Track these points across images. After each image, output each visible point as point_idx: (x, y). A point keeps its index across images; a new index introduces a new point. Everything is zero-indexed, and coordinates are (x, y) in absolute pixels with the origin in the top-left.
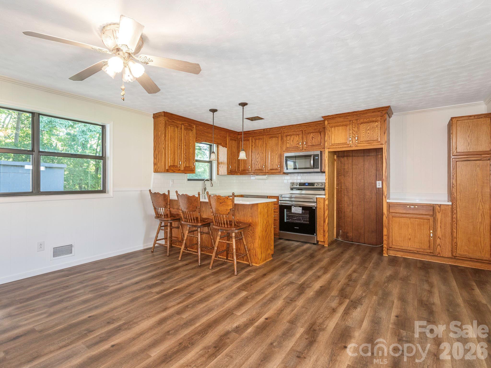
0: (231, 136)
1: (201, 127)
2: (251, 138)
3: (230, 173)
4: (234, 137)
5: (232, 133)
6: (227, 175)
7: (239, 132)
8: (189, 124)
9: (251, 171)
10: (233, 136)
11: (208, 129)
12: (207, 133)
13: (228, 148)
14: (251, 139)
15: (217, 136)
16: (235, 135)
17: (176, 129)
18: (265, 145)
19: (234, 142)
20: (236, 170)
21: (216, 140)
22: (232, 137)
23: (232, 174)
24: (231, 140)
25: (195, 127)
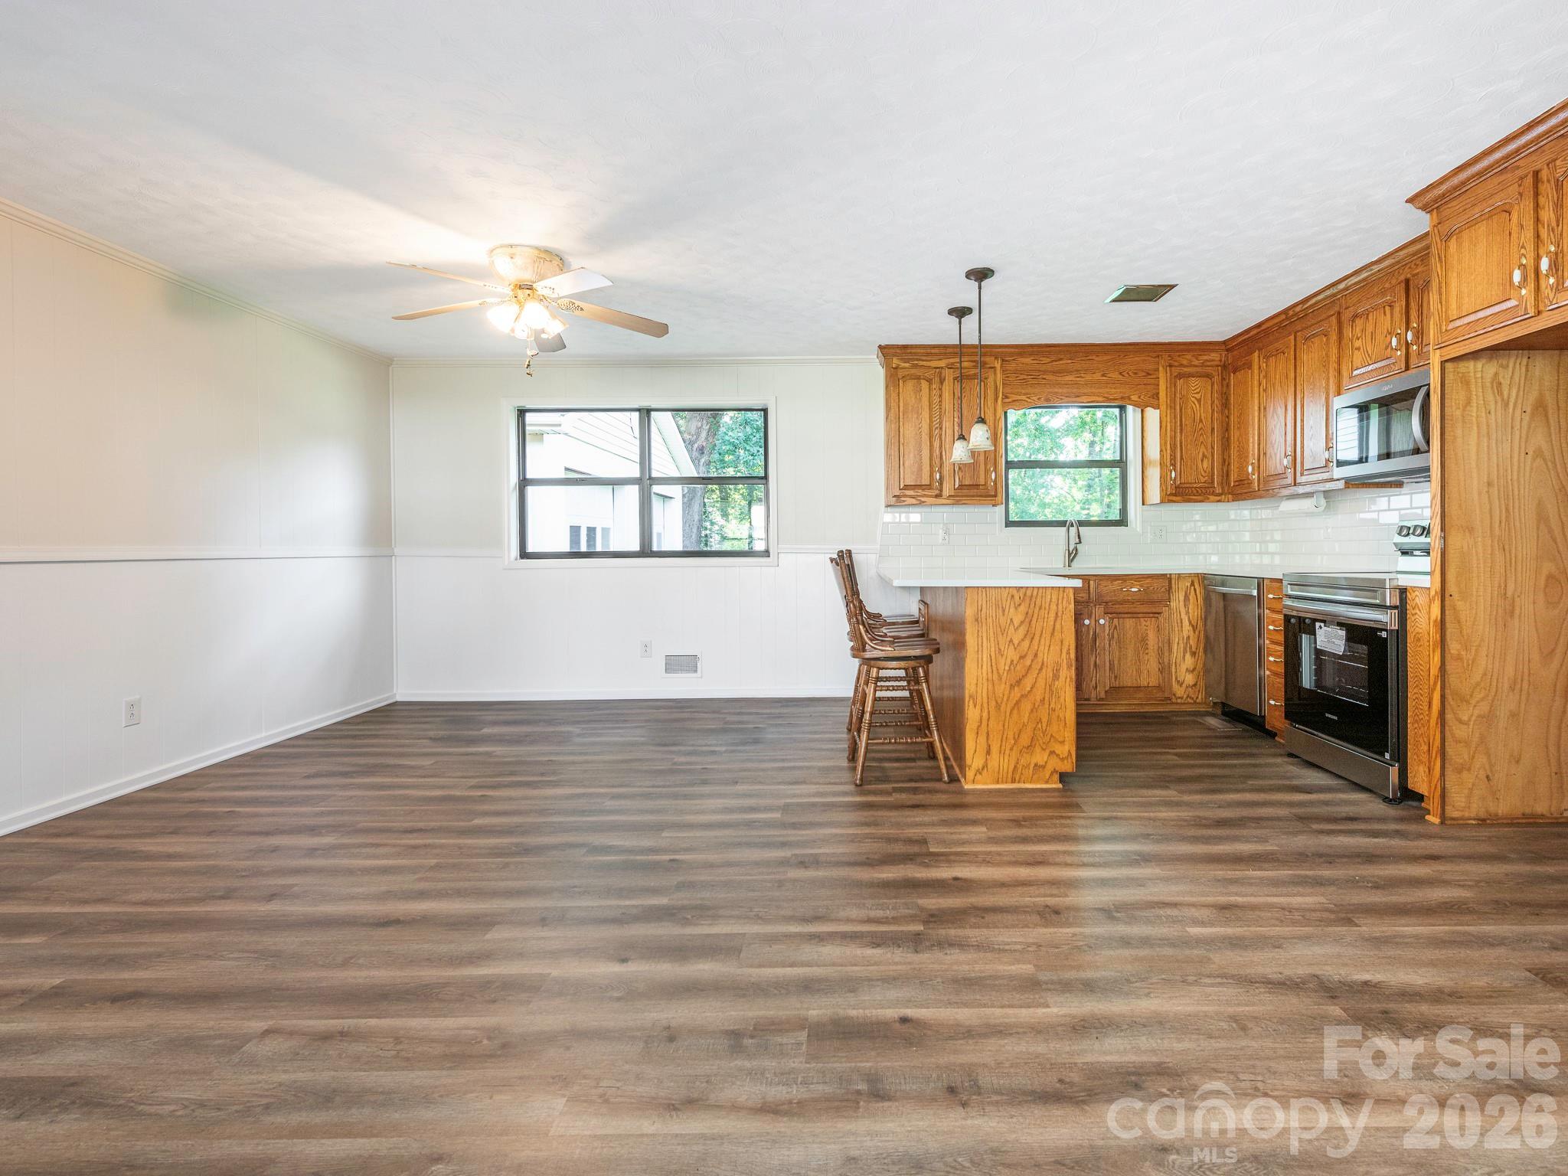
0: (1185, 362)
1: (1028, 360)
2: (1256, 354)
3: (1175, 495)
4: (1203, 365)
5: (1189, 351)
6: (1162, 502)
7: (1224, 342)
8: (972, 361)
9: (1256, 484)
10: (1196, 362)
11: (1061, 359)
12: (1054, 373)
13: (1163, 407)
14: (1256, 360)
15: (1103, 375)
16: (1205, 358)
17: (924, 384)
18: (1292, 375)
19: (1194, 382)
20: (1213, 482)
21: (1101, 391)
22: (1191, 366)
23: (1189, 501)
24: (1180, 376)
25: (998, 364)
